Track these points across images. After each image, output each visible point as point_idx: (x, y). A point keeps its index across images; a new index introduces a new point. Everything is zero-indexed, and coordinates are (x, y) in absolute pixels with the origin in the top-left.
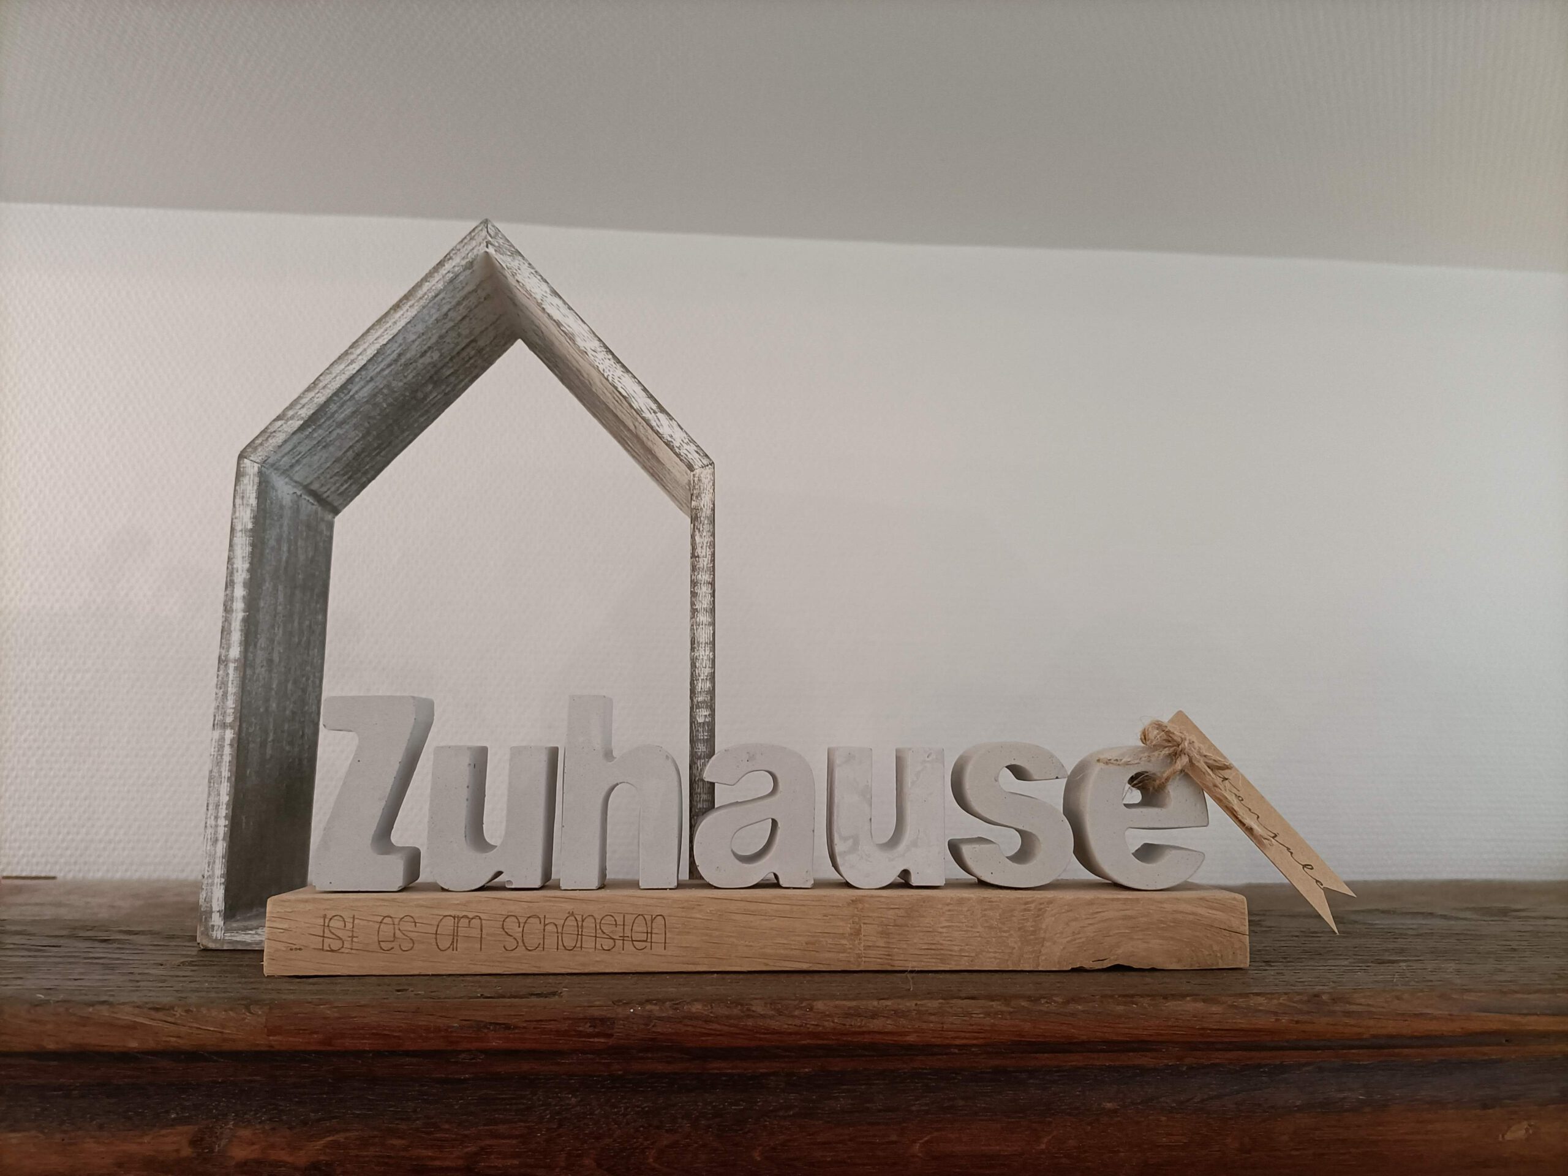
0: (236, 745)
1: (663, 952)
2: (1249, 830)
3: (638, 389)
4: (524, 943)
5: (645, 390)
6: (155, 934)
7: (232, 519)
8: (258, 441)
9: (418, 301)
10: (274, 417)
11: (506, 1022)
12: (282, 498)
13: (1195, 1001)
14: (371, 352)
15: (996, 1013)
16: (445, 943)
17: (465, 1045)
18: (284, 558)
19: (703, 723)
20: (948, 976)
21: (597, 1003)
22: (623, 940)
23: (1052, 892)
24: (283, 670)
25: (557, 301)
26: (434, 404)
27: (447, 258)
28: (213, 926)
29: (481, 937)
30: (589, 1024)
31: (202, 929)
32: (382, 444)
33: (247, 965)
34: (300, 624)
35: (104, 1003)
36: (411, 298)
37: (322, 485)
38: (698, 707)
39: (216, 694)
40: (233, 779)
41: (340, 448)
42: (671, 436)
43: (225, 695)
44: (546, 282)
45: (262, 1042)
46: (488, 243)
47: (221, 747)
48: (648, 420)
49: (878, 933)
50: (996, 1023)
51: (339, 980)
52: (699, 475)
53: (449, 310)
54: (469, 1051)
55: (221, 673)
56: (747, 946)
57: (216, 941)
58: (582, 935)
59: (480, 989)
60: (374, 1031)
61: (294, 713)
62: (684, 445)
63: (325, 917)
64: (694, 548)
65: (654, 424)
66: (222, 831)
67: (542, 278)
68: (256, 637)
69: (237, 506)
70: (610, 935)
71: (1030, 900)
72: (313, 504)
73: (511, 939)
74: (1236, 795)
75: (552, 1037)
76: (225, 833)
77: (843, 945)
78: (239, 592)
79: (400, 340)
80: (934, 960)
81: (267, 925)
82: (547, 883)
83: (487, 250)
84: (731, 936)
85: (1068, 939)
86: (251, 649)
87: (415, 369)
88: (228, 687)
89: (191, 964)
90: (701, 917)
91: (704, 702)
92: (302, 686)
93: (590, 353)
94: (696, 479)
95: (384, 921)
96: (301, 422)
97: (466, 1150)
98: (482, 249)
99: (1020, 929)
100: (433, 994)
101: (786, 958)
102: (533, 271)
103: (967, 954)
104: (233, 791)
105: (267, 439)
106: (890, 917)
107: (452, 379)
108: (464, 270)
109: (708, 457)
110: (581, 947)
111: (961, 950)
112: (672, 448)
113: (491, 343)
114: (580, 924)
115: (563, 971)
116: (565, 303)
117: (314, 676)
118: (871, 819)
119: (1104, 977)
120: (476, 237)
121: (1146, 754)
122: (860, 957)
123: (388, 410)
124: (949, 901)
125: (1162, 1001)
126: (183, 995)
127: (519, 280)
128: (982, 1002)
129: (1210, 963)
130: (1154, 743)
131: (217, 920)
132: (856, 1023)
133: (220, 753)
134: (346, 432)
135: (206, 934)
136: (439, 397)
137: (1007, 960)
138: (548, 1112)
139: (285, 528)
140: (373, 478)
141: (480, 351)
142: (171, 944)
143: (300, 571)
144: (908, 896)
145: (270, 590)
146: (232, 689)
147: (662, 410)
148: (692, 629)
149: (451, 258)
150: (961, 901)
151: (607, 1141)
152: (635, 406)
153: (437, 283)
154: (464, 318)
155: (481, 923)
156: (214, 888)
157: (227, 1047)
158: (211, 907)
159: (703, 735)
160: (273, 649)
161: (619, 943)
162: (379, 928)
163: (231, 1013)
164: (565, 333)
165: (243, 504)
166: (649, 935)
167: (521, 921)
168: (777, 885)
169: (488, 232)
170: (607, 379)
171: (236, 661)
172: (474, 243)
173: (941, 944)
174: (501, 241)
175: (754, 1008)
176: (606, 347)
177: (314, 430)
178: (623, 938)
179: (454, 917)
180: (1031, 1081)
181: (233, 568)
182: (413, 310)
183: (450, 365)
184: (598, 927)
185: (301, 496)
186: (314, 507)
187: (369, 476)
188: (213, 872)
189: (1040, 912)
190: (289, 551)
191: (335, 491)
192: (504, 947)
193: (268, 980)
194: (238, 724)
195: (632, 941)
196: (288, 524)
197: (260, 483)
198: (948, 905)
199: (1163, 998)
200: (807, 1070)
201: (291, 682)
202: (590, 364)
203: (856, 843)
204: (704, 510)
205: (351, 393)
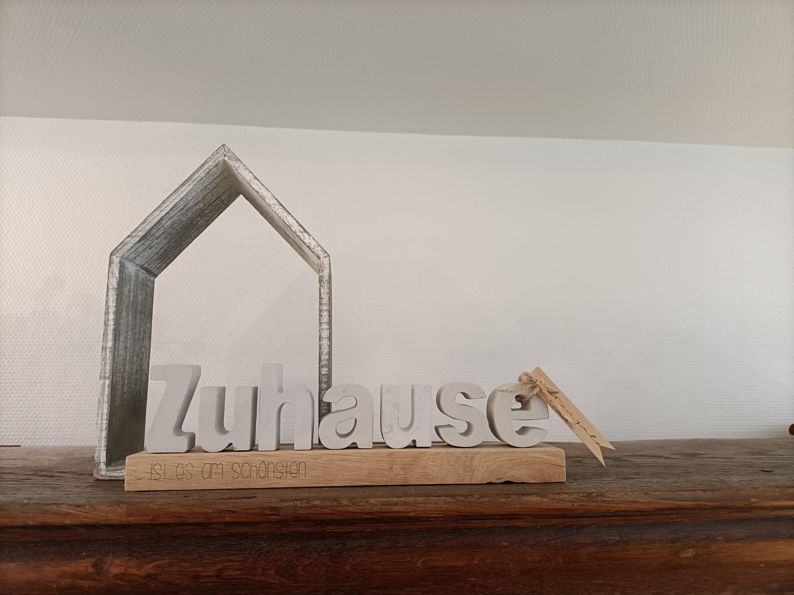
0: (110, 387)
1: (305, 478)
2: (566, 421)
3: (294, 222)
4: (242, 475)
5: (297, 222)
6: (74, 473)
7: (108, 283)
8: (120, 247)
9: (193, 182)
10: (127, 236)
11: (233, 510)
12: (131, 272)
13: (536, 496)
14: (171, 206)
15: (449, 503)
16: (206, 476)
17: (214, 520)
18: (132, 300)
19: (325, 374)
20: (431, 487)
21: (273, 501)
22: (286, 473)
23: (479, 449)
24: (132, 351)
25: (257, 182)
26: (201, 226)
27: (206, 162)
28: (101, 469)
29: (223, 473)
30: (269, 510)
31: (96, 470)
32: (177, 245)
33: (117, 487)
34: (139, 329)
35: (53, 504)
36: (189, 181)
37: (149, 265)
38: (322, 367)
39: (101, 363)
40: (109, 402)
41: (157, 248)
42: (310, 243)
43: (105, 364)
44: (251, 173)
45: (125, 520)
46: (225, 155)
47: (104, 388)
48: (299, 236)
49: (401, 468)
50: (449, 507)
51: (159, 492)
52: (323, 261)
53: (207, 185)
54: (216, 523)
55: (103, 354)
56: (341, 475)
57: (102, 476)
58: (268, 471)
59: (221, 496)
60: (174, 515)
61: (137, 370)
62: (316, 247)
63: (152, 464)
64: (320, 295)
65: (302, 238)
66: (105, 426)
67: (250, 171)
68: (119, 337)
69: (110, 277)
70: (281, 471)
71: (468, 452)
72: (145, 274)
73: (235, 473)
74: (561, 405)
75: (253, 516)
76: (106, 427)
77: (384, 474)
78: (111, 316)
79: (184, 200)
80: (425, 480)
81: (126, 468)
82: (253, 448)
83: (224, 158)
84: (335, 471)
85: (485, 470)
86: (117, 342)
87: (192, 211)
88: (106, 360)
89: (91, 486)
90: (321, 462)
91: (325, 364)
92: (140, 358)
93: (272, 205)
94: (321, 263)
95: (179, 466)
96: (139, 238)
97: (217, 568)
98: (222, 158)
99: (463, 465)
100: (200, 498)
101: (360, 480)
102: (246, 168)
103: (440, 477)
104: (109, 408)
105: (123, 247)
106: (406, 461)
107: (210, 214)
108: (214, 168)
109: (327, 253)
110: (268, 477)
111: (437, 475)
112: (310, 249)
113: (227, 197)
114: (267, 466)
115: (259, 487)
116: (260, 183)
117: (146, 353)
118: (398, 418)
119: (500, 486)
120: (219, 152)
121: (520, 387)
122: (393, 479)
123: (179, 230)
124: (432, 453)
125: (522, 496)
126: (90, 500)
127: (239, 172)
128: (443, 498)
129: (548, 480)
130: (524, 382)
131: (103, 466)
132: (387, 508)
133: (103, 390)
134: (160, 241)
135: (98, 472)
136: (203, 222)
137: (458, 479)
138: (253, 550)
139: (132, 286)
140: (173, 260)
141: (222, 201)
142: (81, 477)
143: (139, 305)
144: (414, 452)
145: (125, 315)
146: (109, 361)
147: (306, 231)
148: (320, 332)
149: (208, 162)
150: (437, 454)
151: (280, 562)
152: (293, 229)
153: (201, 174)
154: (214, 188)
155: (222, 467)
156: (101, 452)
157: (109, 522)
158: (100, 461)
159: (324, 379)
160: (127, 342)
161: (285, 474)
162: (177, 469)
163: (111, 507)
164: (261, 196)
165: (112, 277)
166: (298, 471)
167: (240, 465)
168: (357, 448)
169: (225, 150)
170: (280, 217)
171: (110, 348)
172: (218, 155)
173: (429, 473)
174: (231, 154)
175: (342, 502)
176: (280, 203)
177: (145, 241)
178: (286, 472)
179: (210, 464)
180: (470, 533)
181: (108, 306)
182: (190, 186)
183: (208, 208)
184: (275, 467)
185: (139, 270)
186: (146, 275)
187: (171, 259)
188: (101, 444)
189: (473, 458)
190: (134, 296)
191: (155, 267)
192: (233, 477)
193: (127, 493)
194: (111, 377)
195: (291, 473)
196: (133, 284)
197: (120, 266)
198: (432, 455)
199: (523, 495)
200: (370, 530)
201: (135, 356)
202: (272, 210)
203: (392, 428)
204: (325, 277)
205: (162, 224)
